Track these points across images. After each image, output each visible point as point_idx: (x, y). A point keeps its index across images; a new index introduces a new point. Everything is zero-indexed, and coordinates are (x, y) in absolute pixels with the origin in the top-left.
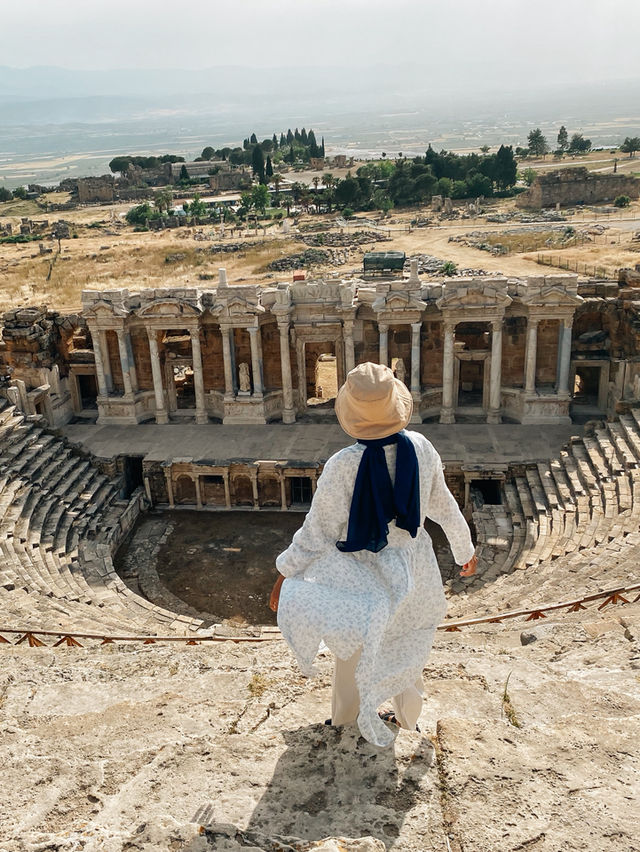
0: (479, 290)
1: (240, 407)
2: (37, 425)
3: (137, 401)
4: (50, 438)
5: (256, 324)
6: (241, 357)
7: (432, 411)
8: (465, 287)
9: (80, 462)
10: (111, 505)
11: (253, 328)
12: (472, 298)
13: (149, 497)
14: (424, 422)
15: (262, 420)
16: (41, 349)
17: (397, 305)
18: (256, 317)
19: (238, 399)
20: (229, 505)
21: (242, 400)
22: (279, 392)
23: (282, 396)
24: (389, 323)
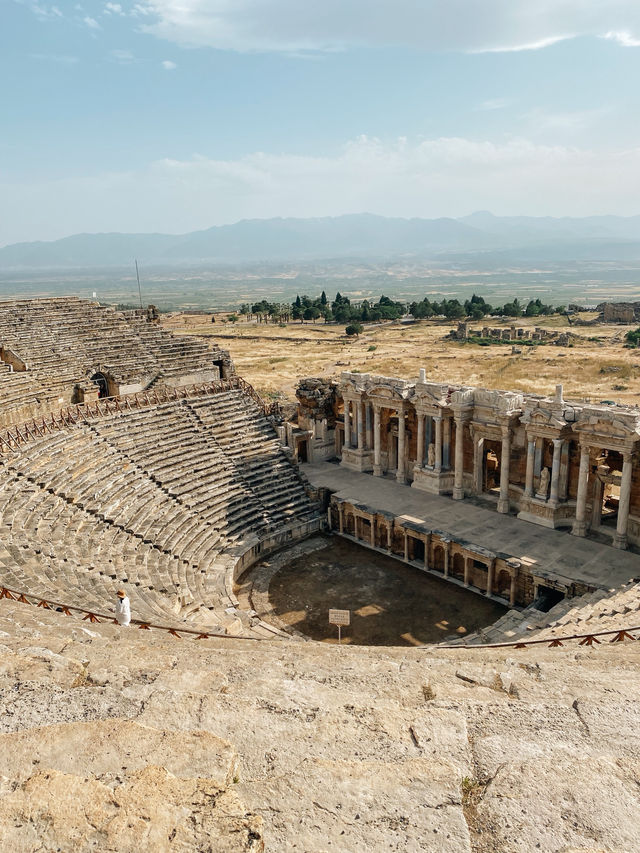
0: (609, 420)
1: (424, 477)
2: (283, 453)
3: (364, 456)
4: (286, 464)
5: (440, 415)
6: (430, 438)
7: (566, 521)
8: (598, 416)
9: (298, 485)
10: (298, 518)
11: (437, 417)
12: (603, 427)
13: (330, 522)
14: (556, 528)
15: (436, 491)
16: (317, 406)
17: (540, 420)
18: (440, 410)
19: (423, 470)
20: (373, 545)
21: (426, 471)
22: (452, 473)
23: (454, 476)
24: (534, 434)
